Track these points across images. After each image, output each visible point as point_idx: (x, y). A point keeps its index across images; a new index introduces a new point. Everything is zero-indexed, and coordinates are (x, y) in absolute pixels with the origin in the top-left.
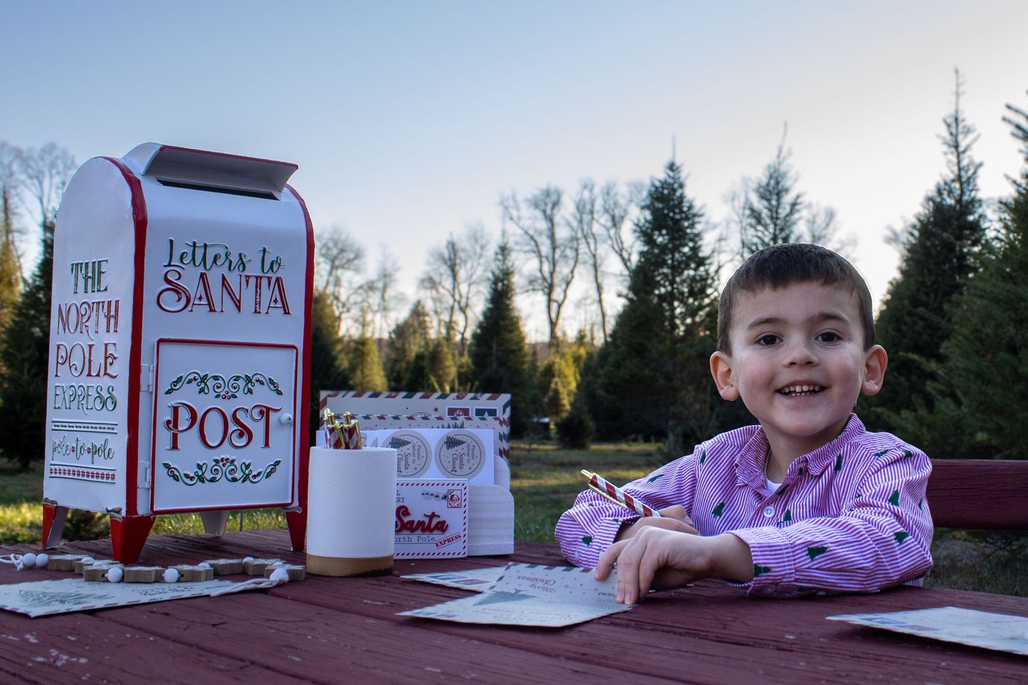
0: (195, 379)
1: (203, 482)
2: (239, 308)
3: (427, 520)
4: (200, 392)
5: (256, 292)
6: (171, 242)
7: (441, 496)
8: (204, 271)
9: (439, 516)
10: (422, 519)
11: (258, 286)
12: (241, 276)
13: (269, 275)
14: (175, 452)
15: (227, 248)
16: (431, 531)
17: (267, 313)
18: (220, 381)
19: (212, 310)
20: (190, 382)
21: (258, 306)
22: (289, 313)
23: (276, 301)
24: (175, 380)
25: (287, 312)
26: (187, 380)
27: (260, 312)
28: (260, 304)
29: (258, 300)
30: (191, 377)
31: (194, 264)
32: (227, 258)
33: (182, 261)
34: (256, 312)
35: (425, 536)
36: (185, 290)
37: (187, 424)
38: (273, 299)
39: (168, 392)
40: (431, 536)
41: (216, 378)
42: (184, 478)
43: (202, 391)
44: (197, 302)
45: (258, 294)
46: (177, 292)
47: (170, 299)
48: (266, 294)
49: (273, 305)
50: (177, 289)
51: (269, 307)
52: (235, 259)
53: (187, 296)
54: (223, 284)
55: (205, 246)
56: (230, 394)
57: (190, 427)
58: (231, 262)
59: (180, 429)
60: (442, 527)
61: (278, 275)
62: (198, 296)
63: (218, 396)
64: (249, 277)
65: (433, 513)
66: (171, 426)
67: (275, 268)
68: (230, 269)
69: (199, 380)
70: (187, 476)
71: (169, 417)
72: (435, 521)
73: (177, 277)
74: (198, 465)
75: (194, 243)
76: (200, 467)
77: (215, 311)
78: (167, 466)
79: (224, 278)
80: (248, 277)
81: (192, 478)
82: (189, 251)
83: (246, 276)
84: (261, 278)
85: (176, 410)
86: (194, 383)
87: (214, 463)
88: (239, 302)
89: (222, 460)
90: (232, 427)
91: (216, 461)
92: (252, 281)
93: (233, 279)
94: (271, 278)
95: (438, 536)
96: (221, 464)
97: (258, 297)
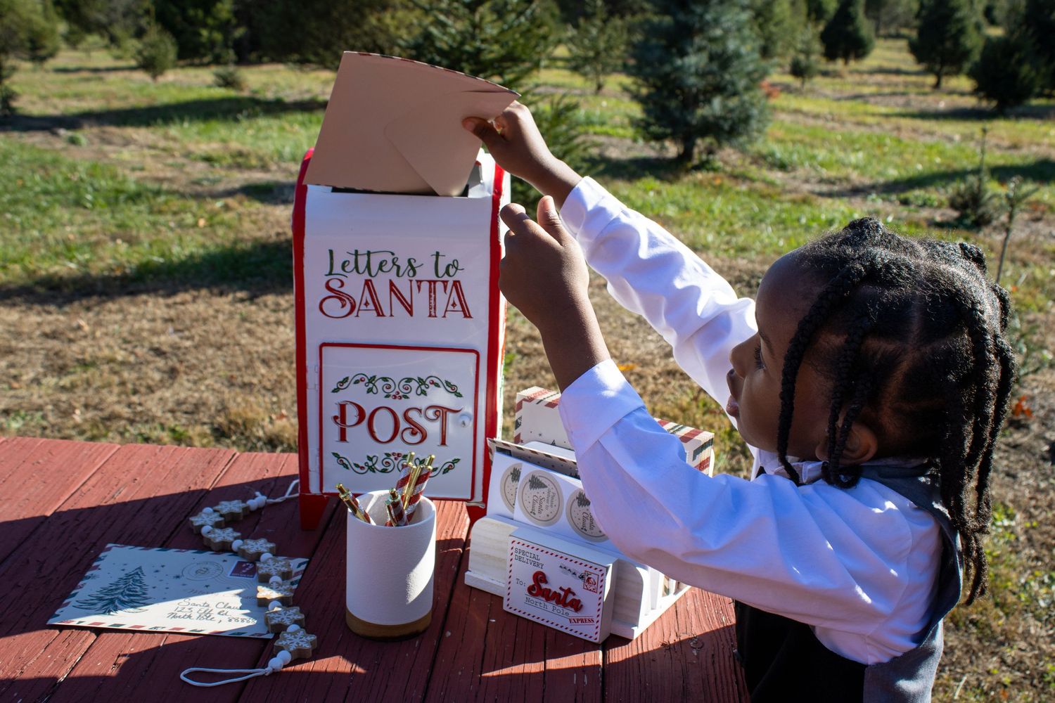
0: (362, 380)
1: (374, 472)
2: (411, 313)
3: (562, 593)
4: (368, 392)
5: (430, 296)
6: (331, 252)
7: (578, 575)
8: (369, 278)
9: (574, 594)
10: (559, 591)
11: (432, 291)
12: (411, 281)
13: (444, 279)
14: (344, 444)
15: (393, 254)
16: (565, 605)
17: (444, 316)
18: (390, 382)
19: (380, 314)
20: (357, 382)
21: (433, 310)
22: (470, 317)
23: (454, 305)
24: (341, 380)
25: (467, 315)
26: (354, 381)
27: (435, 316)
28: (435, 308)
29: (433, 305)
30: (358, 378)
31: (358, 272)
32: (394, 264)
33: (343, 269)
34: (430, 316)
35: (559, 608)
36: (349, 297)
37: (355, 420)
38: (451, 302)
39: (335, 391)
40: (566, 611)
41: (385, 379)
42: (354, 467)
43: (370, 391)
44: (363, 307)
45: (433, 298)
46: (341, 299)
47: (333, 306)
48: (442, 298)
49: (450, 308)
50: (339, 296)
51: (446, 311)
52: (404, 265)
53: (351, 303)
54: (391, 290)
55: (369, 253)
56: (401, 394)
57: (359, 422)
58: (399, 267)
59: (348, 423)
60: (577, 606)
61: (456, 278)
62: (364, 301)
63: (387, 396)
64: (421, 281)
65: (569, 589)
66: (339, 421)
67: (452, 271)
68: (398, 275)
69: (367, 381)
70: (357, 466)
71: (337, 413)
72: (570, 597)
73: (339, 284)
74: (368, 457)
75: (356, 251)
76: (370, 459)
77: (383, 315)
78: (335, 455)
79: (392, 284)
80: (419, 282)
81: (362, 468)
82: (352, 259)
83: (417, 281)
84: (435, 282)
85: (342, 408)
86: (362, 384)
87: (385, 456)
88: (411, 306)
89: (393, 454)
90: (403, 424)
91: (388, 455)
92: (425, 286)
93: (403, 284)
94: (447, 282)
95: (572, 613)
96: (392, 457)
97: (432, 301)
